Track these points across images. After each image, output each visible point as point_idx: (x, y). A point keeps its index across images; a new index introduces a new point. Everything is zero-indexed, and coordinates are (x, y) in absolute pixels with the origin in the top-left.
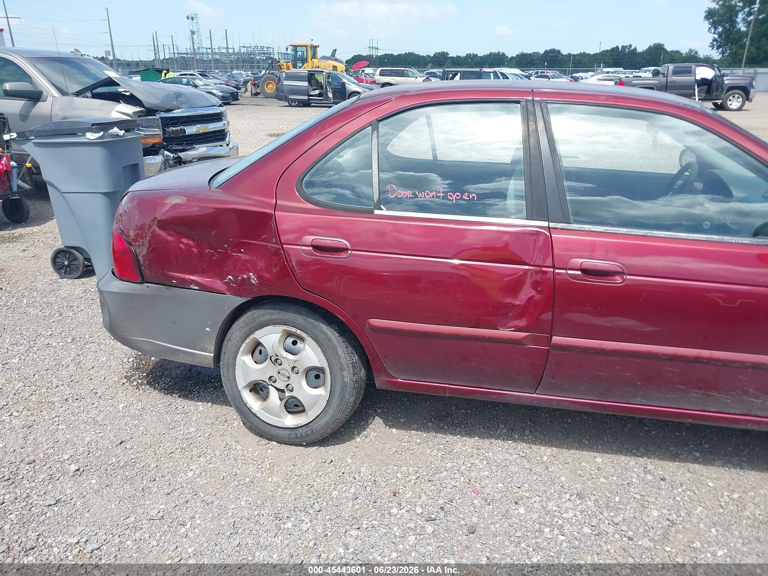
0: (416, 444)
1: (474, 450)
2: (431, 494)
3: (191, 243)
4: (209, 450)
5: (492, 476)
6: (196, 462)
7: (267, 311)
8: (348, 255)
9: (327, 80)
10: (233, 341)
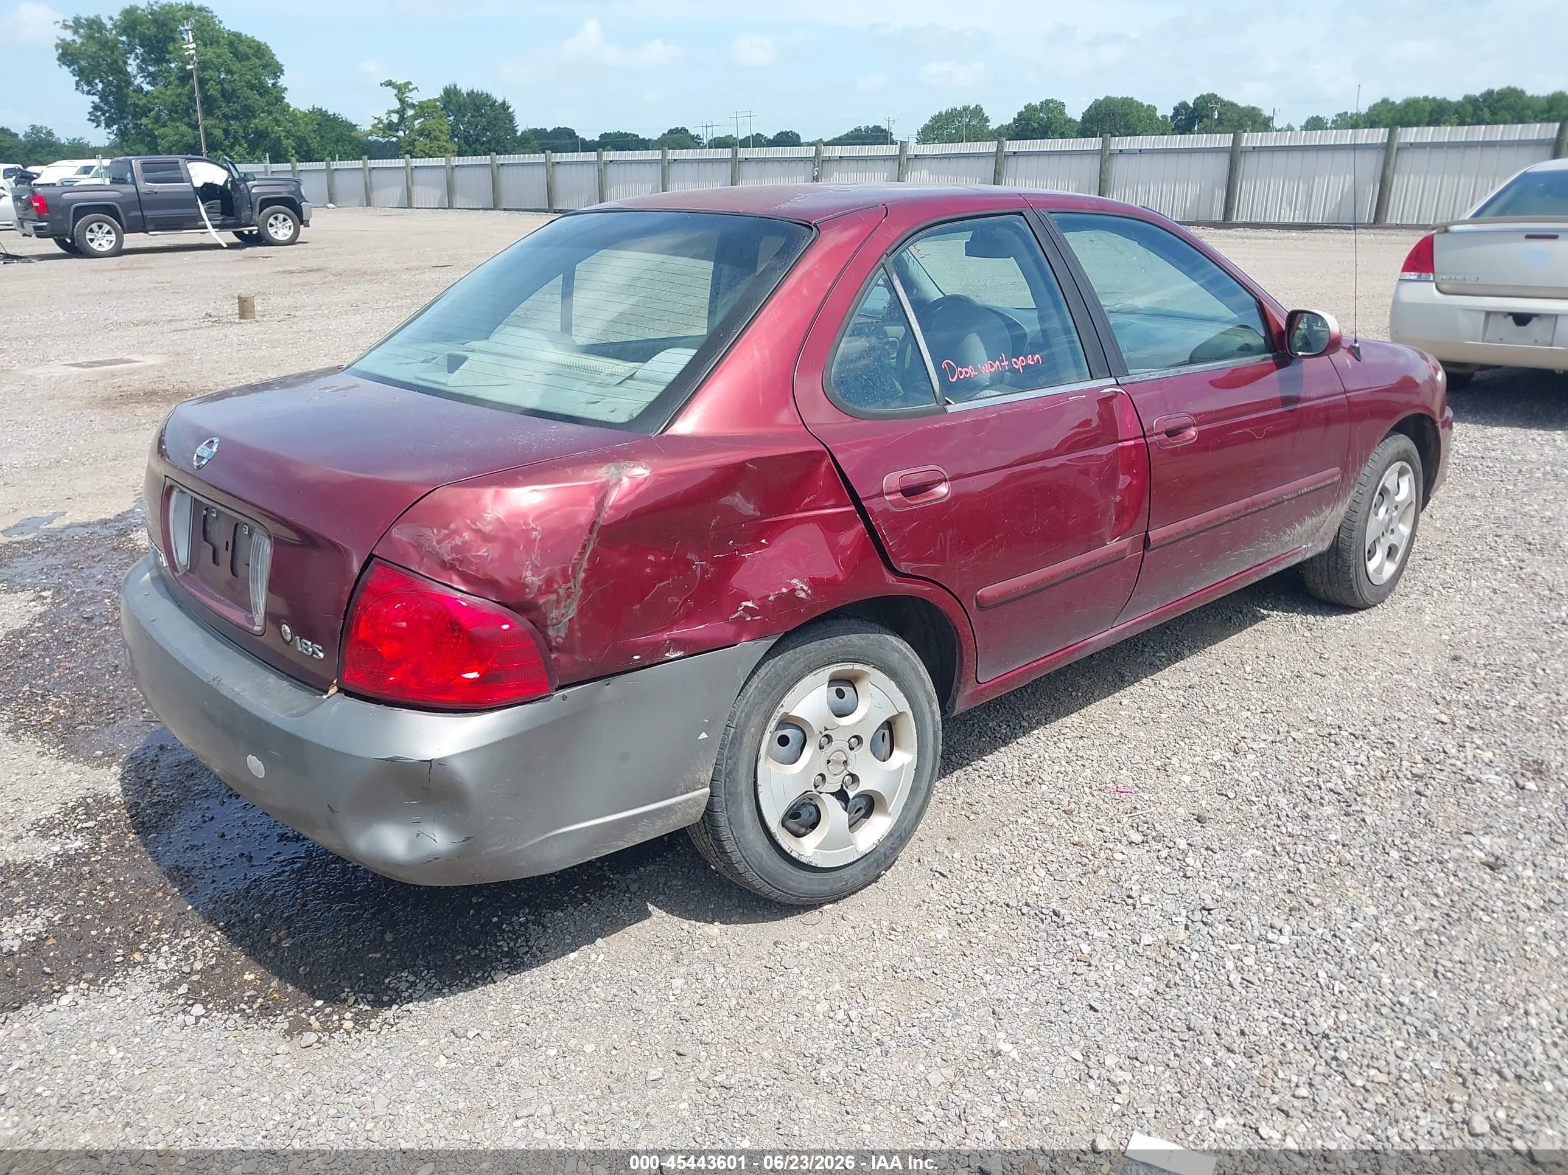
2: (1102, 820)
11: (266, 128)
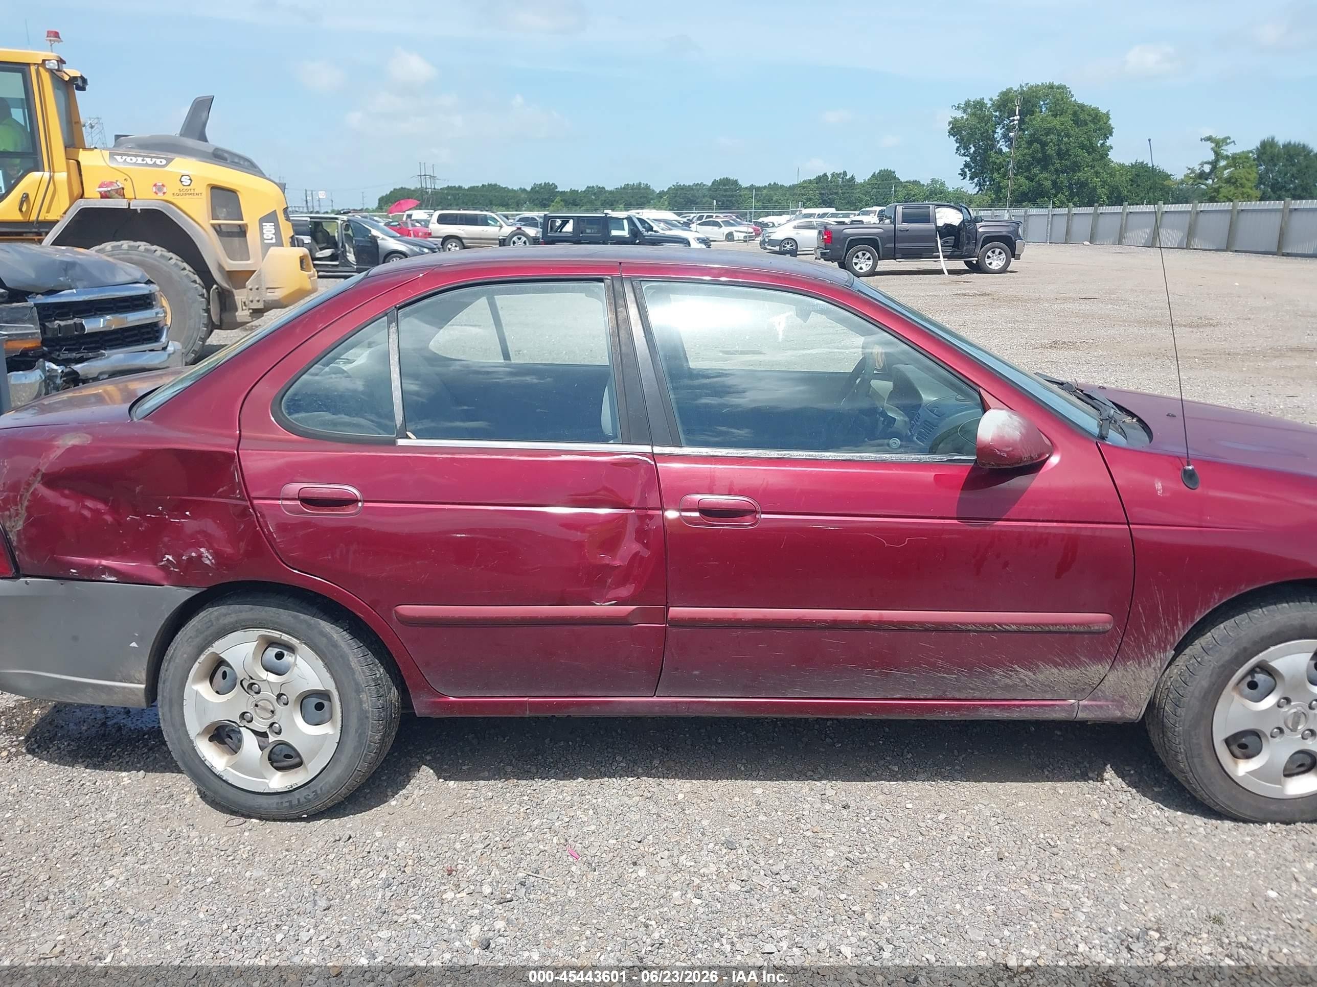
0: (486, 800)
1: (575, 797)
2: (506, 865)
3: (101, 506)
4: (142, 844)
5: (601, 830)
6: (118, 864)
7: (232, 607)
8: (358, 509)
9: (344, 232)
10: (177, 661)
11: (1087, 180)
